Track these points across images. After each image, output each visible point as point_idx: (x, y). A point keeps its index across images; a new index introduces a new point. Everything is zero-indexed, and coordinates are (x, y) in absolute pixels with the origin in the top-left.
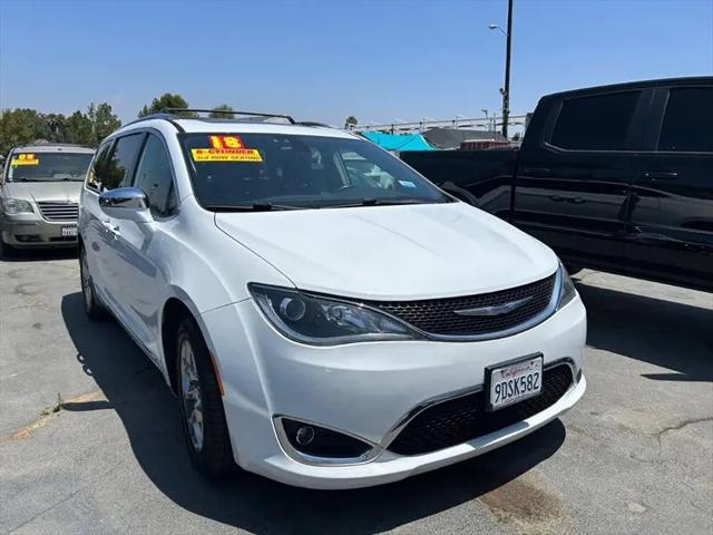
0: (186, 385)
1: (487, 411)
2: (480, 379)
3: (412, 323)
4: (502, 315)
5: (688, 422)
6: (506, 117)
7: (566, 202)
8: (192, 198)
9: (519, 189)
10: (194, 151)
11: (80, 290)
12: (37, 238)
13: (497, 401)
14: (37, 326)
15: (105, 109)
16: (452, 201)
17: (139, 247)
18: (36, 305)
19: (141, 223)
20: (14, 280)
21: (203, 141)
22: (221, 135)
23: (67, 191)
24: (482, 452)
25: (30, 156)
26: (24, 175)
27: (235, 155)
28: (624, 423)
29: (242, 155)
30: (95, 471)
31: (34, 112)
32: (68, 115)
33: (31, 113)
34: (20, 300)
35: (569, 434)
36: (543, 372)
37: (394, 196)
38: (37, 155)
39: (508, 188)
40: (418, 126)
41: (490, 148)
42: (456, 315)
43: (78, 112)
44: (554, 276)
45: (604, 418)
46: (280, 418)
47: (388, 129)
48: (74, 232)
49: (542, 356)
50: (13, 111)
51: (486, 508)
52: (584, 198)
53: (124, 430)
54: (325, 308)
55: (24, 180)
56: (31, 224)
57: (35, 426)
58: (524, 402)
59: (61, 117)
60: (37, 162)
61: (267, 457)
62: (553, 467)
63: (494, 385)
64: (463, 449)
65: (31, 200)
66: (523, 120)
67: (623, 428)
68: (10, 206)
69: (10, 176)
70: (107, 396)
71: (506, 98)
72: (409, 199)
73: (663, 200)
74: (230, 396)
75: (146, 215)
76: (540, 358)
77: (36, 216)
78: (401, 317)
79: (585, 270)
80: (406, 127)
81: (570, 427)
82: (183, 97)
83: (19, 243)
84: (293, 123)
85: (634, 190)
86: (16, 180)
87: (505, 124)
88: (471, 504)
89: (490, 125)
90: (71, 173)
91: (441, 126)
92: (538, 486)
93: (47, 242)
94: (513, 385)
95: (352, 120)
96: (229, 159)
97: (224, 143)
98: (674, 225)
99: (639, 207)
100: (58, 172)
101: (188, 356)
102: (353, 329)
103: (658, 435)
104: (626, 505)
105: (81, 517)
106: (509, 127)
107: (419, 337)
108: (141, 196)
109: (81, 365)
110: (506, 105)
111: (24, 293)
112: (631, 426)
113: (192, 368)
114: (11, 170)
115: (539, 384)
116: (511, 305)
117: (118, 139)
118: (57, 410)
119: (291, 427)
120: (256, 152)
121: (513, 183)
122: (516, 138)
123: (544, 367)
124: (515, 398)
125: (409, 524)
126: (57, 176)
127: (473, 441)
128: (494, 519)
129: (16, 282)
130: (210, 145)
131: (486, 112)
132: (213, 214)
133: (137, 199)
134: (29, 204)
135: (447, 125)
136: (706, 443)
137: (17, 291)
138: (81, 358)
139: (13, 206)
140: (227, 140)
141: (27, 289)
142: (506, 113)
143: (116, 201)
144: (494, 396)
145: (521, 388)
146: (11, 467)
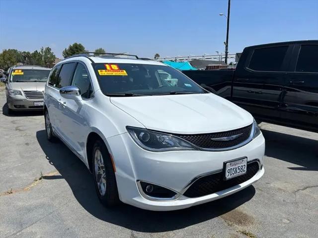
0: (96, 168)
1: (224, 180)
2: (221, 167)
3: (194, 143)
4: (230, 141)
5: (308, 187)
6: (226, 55)
7: (254, 93)
8: (100, 91)
9: (235, 88)
10: (99, 71)
11: (45, 129)
12: (23, 106)
13: (228, 176)
14: (27, 144)
15: (48, 50)
16: (207, 92)
17: (76, 111)
18: (26, 135)
19: (77, 101)
20: (14, 125)
21: (102, 66)
22: (110, 64)
23: (36, 86)
24: (221, 197)
25: (20, 71)
26: (17, 79)
27: (116, 73)
28: (280, 187)
29: (119, 72)
30: (60, 204)
31: (17, 50)
32: (32, 52)
33: (15, 51)
34: (18, 133)
35: (257, 192)
36: (247, 165)
37: (182, 90)
38: (23, 70)
39: (230, 87)
40: (187, 58)
41: (220, 68)
42: (212, 140)
43: (36, 51)
44: (251, 125)
45: (272, 185)
46: (139, 182)
47: (174, 59)
48: (42, 104)
49: (247, 158)
50: (7, 50)
51: (223, 220)
52: (263, 92)
53: (69, 187)
54: (158, 137)
55: (18, 81)
56: (21, 100)
57: (32, 185)
58: (239, 177)
59: (28, 53)
60: (23, 73)
61: (135, 197)
62: (251, 204)
63: (227, 169)
64: (214, 196)
65: (21, 90)
66: (234, 56)
67: (279, 189)
68: (12, 93)
69: (11, 79)
70: (61, 173)
71: (227, 46)
72: (189, 92)
73: (297, 93)
74: (119, 172)
75: (79, 98)
76: (246, 159)
77: (23, 97)
78: (189, 141)
79: (262, 123)
80: (182, 59)
81: (258, 188)
82: (82, 45)
83: (16, 109)
84: (137, 58)
85: (285, 88)
86: (14, 81)
87: (226, 58)
88: (216, 219)
89: (219, 58)
90: (38, 79)
91: (197, 58)
92: (244, 212)
93: (28, 108)
94: (235, 170)
95: (157, 55)
96: (114, 74)
97: (111, 67)
98: (302, 104)
99: (287, 95)
100: (32, 78)
101: (99, 156)
102: (169, 145)
103: (295, 192)
104: (281, 220)
105: (56, 221)
106: (228, 59)
107: (197, 149)
108: (77, 89)
109: (48, 161)
110: (227, 49)
111: (20, 130)
112: (283, 188)
113: (101, 161)
114: (12, 77)
115: (245, 169)
116: (234, 136)
117: (63, 65)
118: (40, 179)
119: (144, 185)
120: (124, 71)
121: (232, 85)
122: (231, 64)
123: (248, 162)
124: (235, 175)
125: (191, 226)
126: (32, 80)
127: (218, 192)
128: (226, 225)
129: (16, 126)
130: (105, 68)
131: (218, 52)
132: (109, 97)
133: (76, 91)
134: (20, 92)
135: (200, 58)
136: (315, 196)
137: (16, 130)
138: (48, 158)
139: (13, 92)
140: (112, 66)
141: (21, 128)
142: (227, 53)
143: (67, 92)
144: (227, 174)
145: (238, 171)
146: (24, 201)
